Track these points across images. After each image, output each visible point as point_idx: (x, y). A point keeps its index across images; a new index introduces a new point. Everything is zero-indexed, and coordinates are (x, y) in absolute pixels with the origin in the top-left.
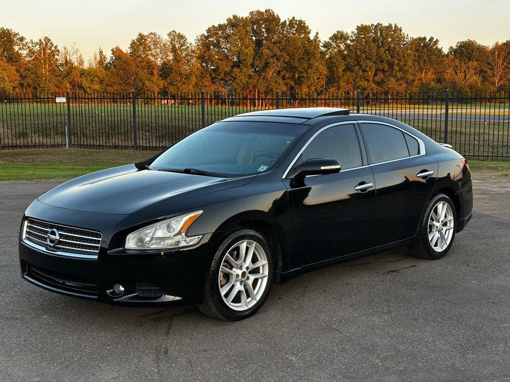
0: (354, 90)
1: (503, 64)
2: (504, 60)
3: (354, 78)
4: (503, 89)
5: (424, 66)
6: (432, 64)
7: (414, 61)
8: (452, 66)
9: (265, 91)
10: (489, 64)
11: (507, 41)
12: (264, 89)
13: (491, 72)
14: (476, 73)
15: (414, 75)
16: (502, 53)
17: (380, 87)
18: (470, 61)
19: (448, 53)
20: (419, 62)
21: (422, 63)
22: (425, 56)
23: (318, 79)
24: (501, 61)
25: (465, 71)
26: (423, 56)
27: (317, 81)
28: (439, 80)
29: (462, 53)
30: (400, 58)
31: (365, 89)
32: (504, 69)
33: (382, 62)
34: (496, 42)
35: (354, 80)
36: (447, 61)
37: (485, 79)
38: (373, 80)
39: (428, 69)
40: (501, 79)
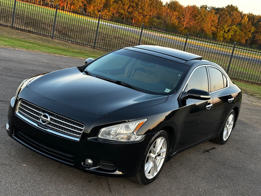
0: (117, 14)
1: (189, 16)
2: (190, 15)
3: (118, 7)
4: (187, 29)
5: (153, 9)
6: (157, 9)
7: (149, 5)
8: (166, 12)
9: (70, 3)
10: (183, 15)
11: (193, 5)
12: (70, 2)
13: (183, 19)
14: (176, 18)
15: (148, 12)
16: (190, 11)
17: (130, 15)
18: (174, 11)
19: (165, 5)
20: (151, 6)
21: (152, 7)
22: (154, 4)
23: (100, 3)
24: (188, 15)
25: (171, 16)
26: (153, 4)
27: (99, 4)
28: (159, 17)
29: (172, 6)
30: (142, 2)
31: (122, 14)
32: (189, 19)
33: (133, 2)
34: (188, 5)
35: (118, 8)
36: (164, 9)
37: (180, 22)
38: (127, 11)
39: (155, 11)
40: (187, 24)
